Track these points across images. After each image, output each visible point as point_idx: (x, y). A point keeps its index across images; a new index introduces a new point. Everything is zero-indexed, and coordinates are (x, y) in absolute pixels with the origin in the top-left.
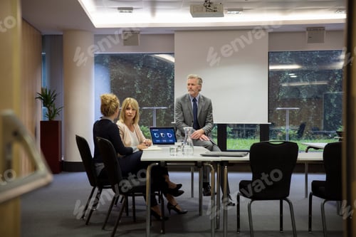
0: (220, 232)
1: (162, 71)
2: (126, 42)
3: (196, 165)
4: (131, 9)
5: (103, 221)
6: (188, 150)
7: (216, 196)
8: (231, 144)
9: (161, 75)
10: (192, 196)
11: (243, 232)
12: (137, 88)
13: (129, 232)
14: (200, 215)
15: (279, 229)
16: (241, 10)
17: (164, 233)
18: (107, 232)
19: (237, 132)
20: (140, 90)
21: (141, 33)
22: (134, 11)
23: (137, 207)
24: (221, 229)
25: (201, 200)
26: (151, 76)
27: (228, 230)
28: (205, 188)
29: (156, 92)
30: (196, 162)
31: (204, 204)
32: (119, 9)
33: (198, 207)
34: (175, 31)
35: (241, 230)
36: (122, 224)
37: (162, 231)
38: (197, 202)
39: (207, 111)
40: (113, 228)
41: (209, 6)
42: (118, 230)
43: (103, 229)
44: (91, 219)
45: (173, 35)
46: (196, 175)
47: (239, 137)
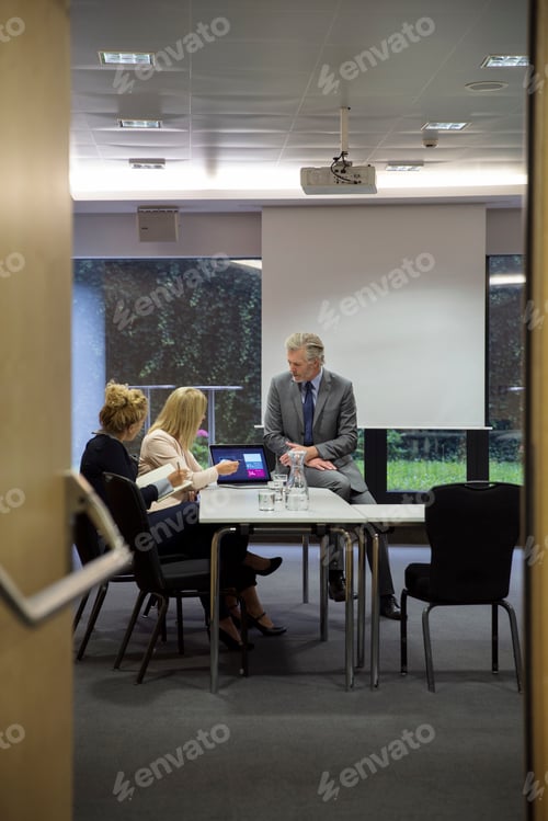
0: (366, 673)
1: (228, 287)
2: (146, 234)
3: (313, 532)
4: (162, 161)
5: (117, 652)
6: (296, 499)
7: (356, 601)
8: (400, 475)
9: (224, 299)
10: (305, 600)
11: (413, 673)
12: (166, 333)
13: (171, 673)
14: (323, 638)
15: (489, 667)
16: (421, 164)
17: (246, 675)
18: (128, 674)
19: (415, 443)
20: (173, 336)
21: (181, 210)
22: (167, 166)
23: (186, 624)
24: (367, 667)
25: (324, 608)
26: (200, 304)
27: (382, 668)
28: (334, 582)
29: (211, 342)
30: (313, 526)
31: (331, 616)
32: (132, 161)
33: (319, 624)
34: (264, 207)
35: (409, 668)
36: (159, 657)
37: (242, 671)
38: (317, 614)
39: (339, 411)
40: (138, 666)
41: (343, 171)
42: (148, 670)
43: (117, 667)
44: (88, 648)
45: (259, 214)
46: (315, 552)
47: (421, 455)
